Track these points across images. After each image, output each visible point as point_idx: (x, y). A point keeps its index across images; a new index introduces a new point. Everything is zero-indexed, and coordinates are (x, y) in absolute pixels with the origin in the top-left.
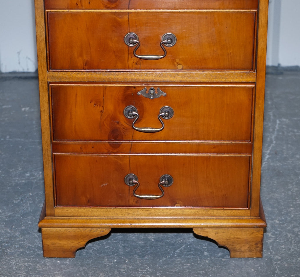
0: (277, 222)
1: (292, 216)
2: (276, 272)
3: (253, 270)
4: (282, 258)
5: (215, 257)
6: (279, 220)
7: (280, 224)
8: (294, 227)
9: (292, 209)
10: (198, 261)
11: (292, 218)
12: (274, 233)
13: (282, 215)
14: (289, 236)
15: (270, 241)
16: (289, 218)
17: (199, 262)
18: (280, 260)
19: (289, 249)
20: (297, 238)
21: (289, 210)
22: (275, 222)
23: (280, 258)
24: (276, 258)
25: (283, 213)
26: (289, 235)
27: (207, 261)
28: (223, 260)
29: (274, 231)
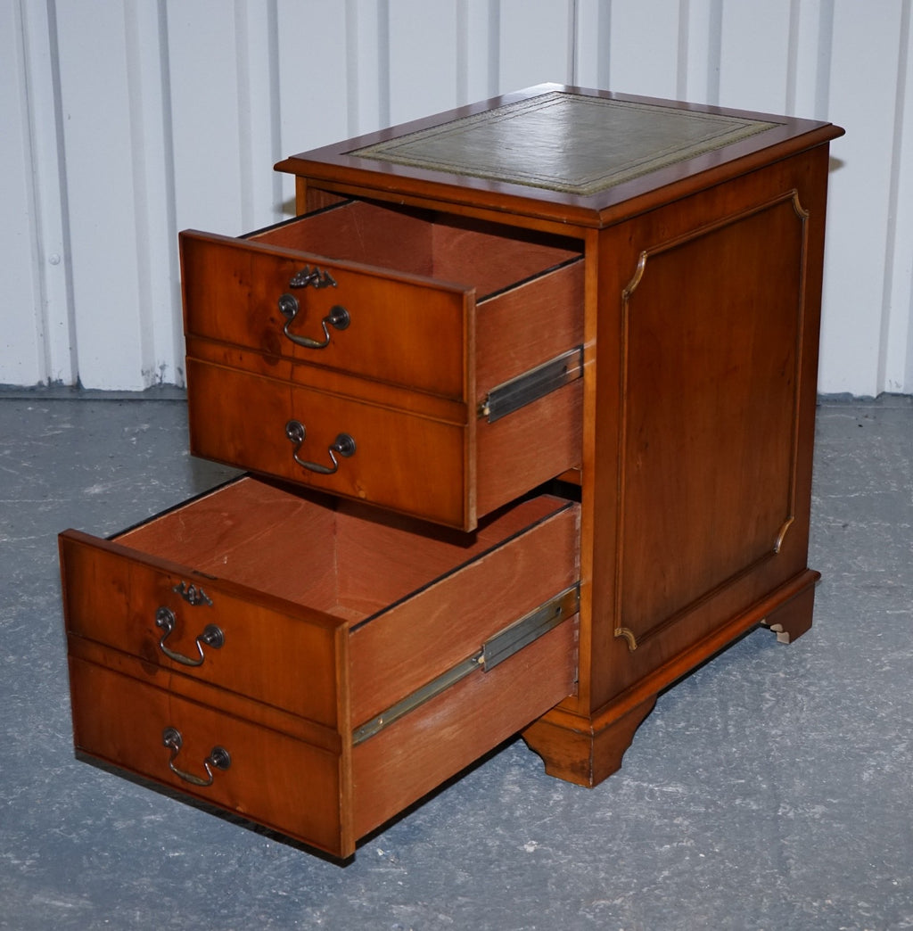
0: (782, 675)
1: (809, 666)
2: (772, 754)
3: (734, 750)
4: (784, 732)
5: (673, 727)
6: (786, 673)
7: (786, 679)
8: (810, 684)
9: (809, 655)
10: (645, 733)
11: (809, 670)
12: (775, 693)
13: (791, 664)
14: (799, 699)
15: (767, 706)
16: (803, 670)
17: (647, 735)
18: (780, 736)
19: (798, 719)
20: (812, 703)
21: (804, 656)
22: (778, 676)
23: (780, 733)
24: (773, 732)
25: (793, 661)
26: (799, 697)
27: (660, 734)
28: (688, 733)
29: (774, 690)
